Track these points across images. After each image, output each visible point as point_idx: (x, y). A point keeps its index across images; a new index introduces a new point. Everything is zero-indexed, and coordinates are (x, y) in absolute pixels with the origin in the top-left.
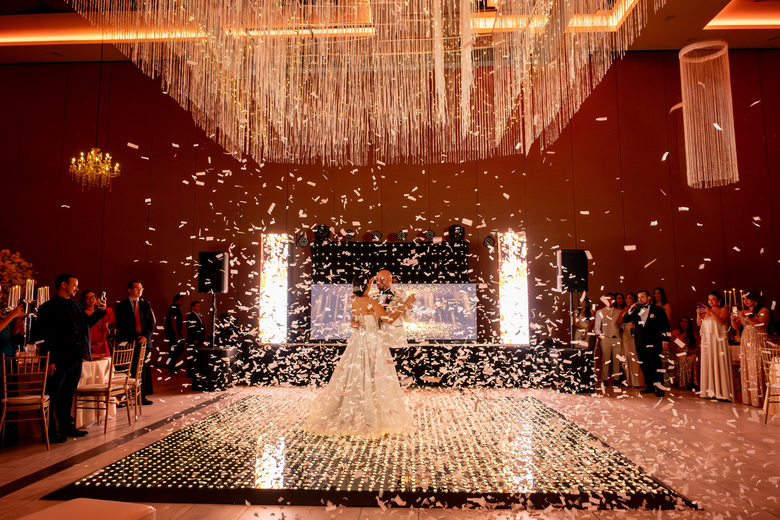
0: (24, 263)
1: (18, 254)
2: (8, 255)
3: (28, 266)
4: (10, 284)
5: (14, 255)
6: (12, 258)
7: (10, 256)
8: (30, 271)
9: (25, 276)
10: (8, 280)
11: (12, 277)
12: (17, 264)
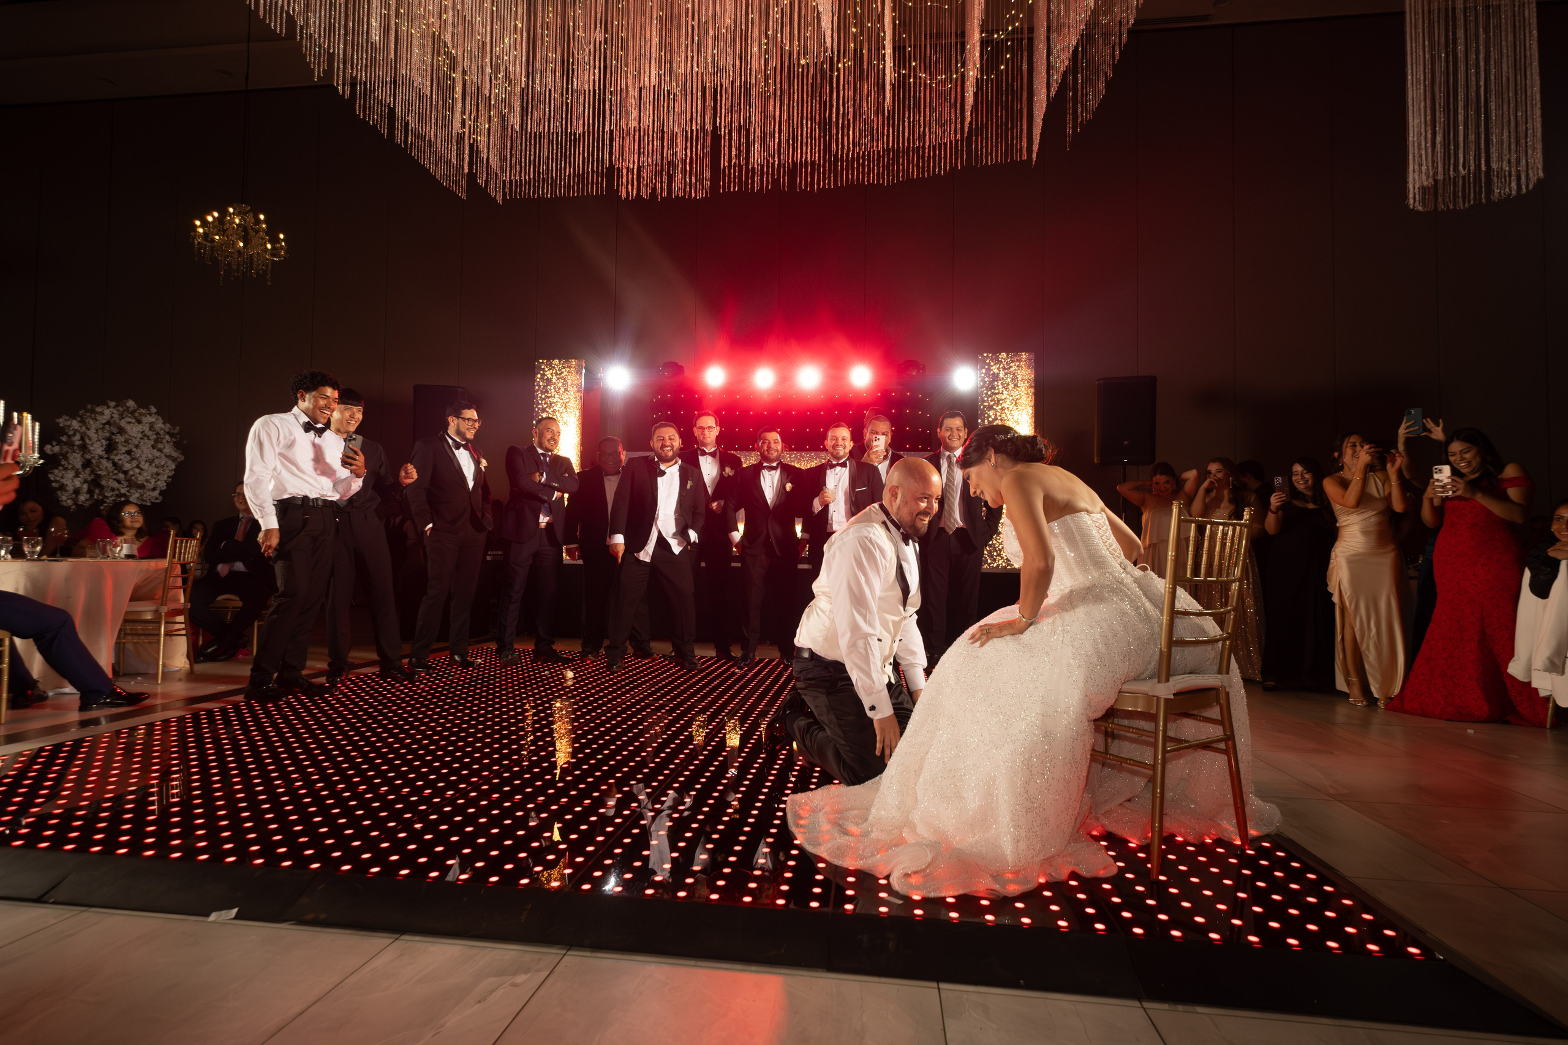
0: (160, 425)
1: (153, 410)
2: (131, 409)
3: (167, 430)
4: (128, 458)
5: (142, 410)
6: (137, 414)
7: (133, 412)
8: (167, 437)
9: (160, 446)
10: (124, 449)
11: (131, 446)
12: (148, 425)
